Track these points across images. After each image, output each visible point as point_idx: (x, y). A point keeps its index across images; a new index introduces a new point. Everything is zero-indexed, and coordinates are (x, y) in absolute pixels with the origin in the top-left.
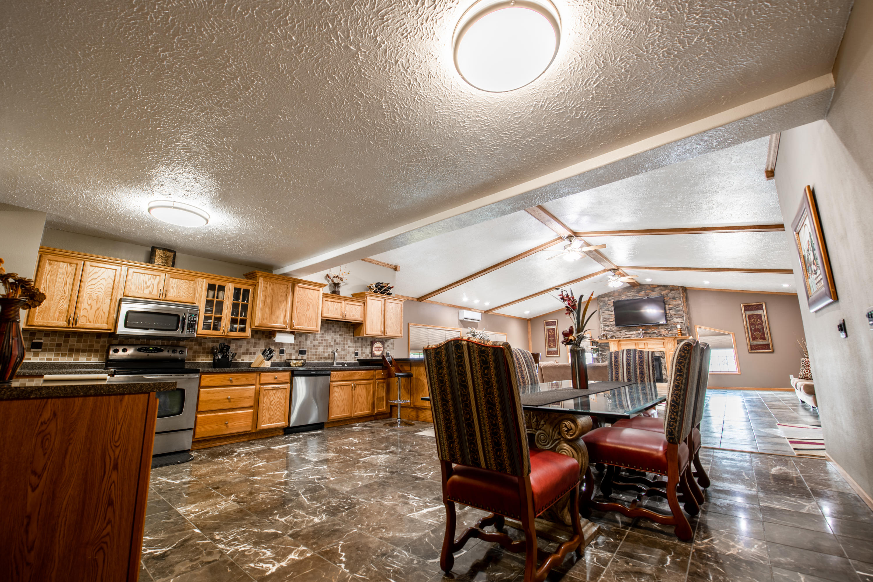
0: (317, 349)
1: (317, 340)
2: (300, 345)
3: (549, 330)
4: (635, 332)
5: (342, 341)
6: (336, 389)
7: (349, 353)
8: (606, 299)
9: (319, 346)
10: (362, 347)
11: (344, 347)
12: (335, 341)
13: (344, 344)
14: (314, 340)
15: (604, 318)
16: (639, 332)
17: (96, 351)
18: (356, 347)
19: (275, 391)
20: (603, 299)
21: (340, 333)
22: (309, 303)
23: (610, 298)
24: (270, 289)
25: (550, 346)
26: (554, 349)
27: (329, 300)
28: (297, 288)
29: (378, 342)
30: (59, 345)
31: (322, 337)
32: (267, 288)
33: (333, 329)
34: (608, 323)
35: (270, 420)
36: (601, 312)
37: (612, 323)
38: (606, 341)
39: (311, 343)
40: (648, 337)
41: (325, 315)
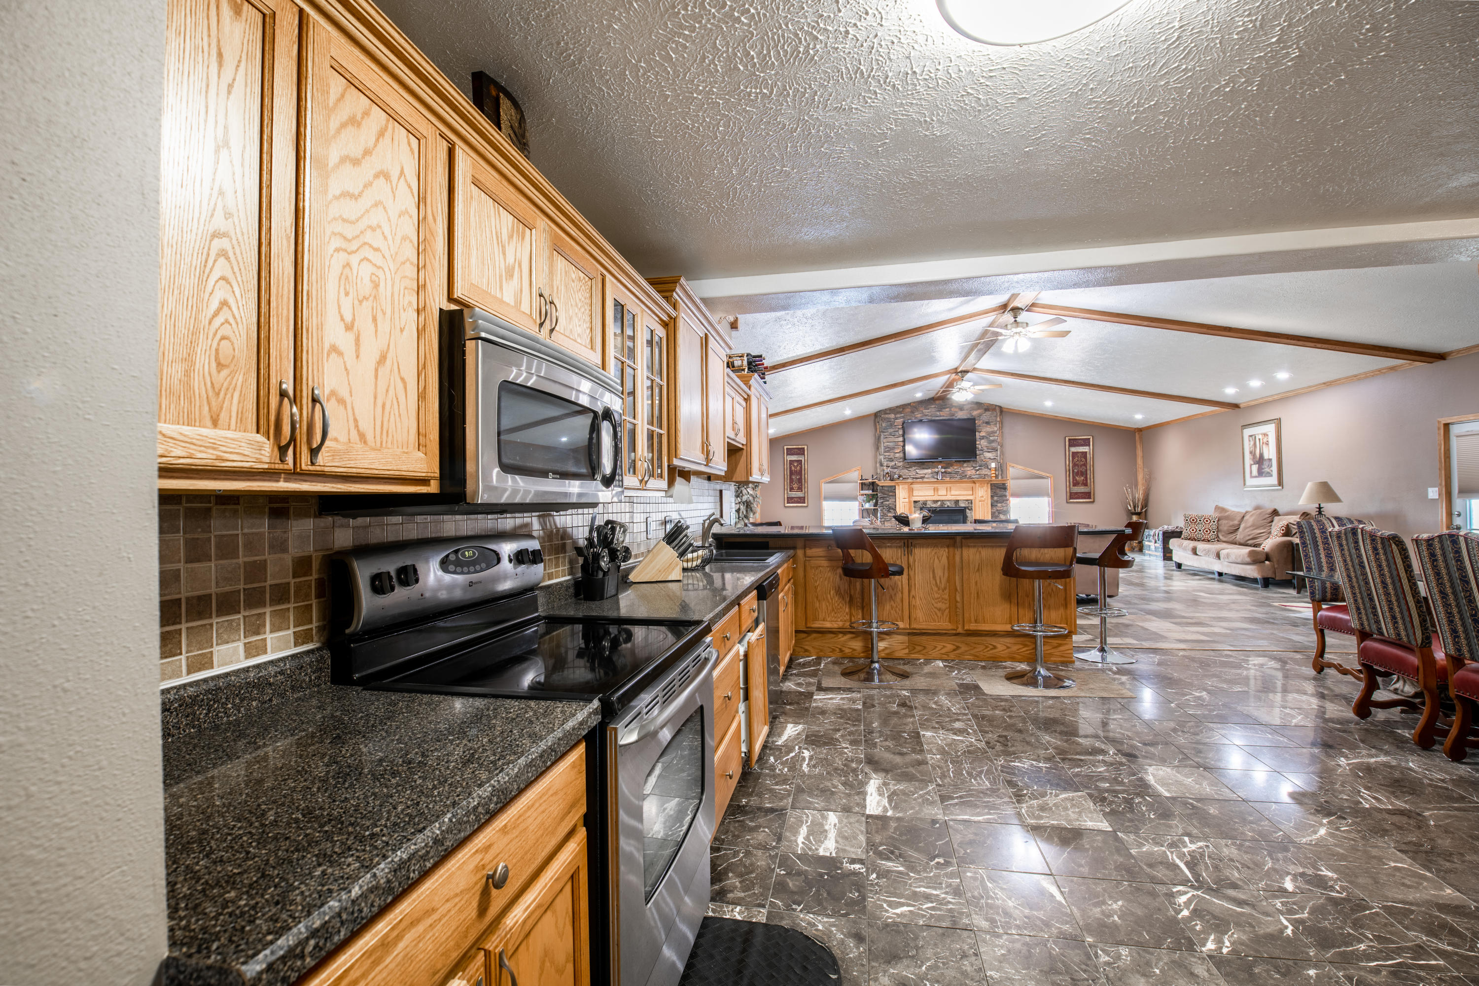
3: (791, 462)
4: (929, 471)
8: (892, 416)
15: (886, 447)
16: (936, 470)
20: (887, 416)
23: (898, 416)
25: (791, 489)
26: (800, 494)
34: (892, 455)
36: (882, 437)
37: (897, 455)
38: (892, 483)
40: (948, 479)
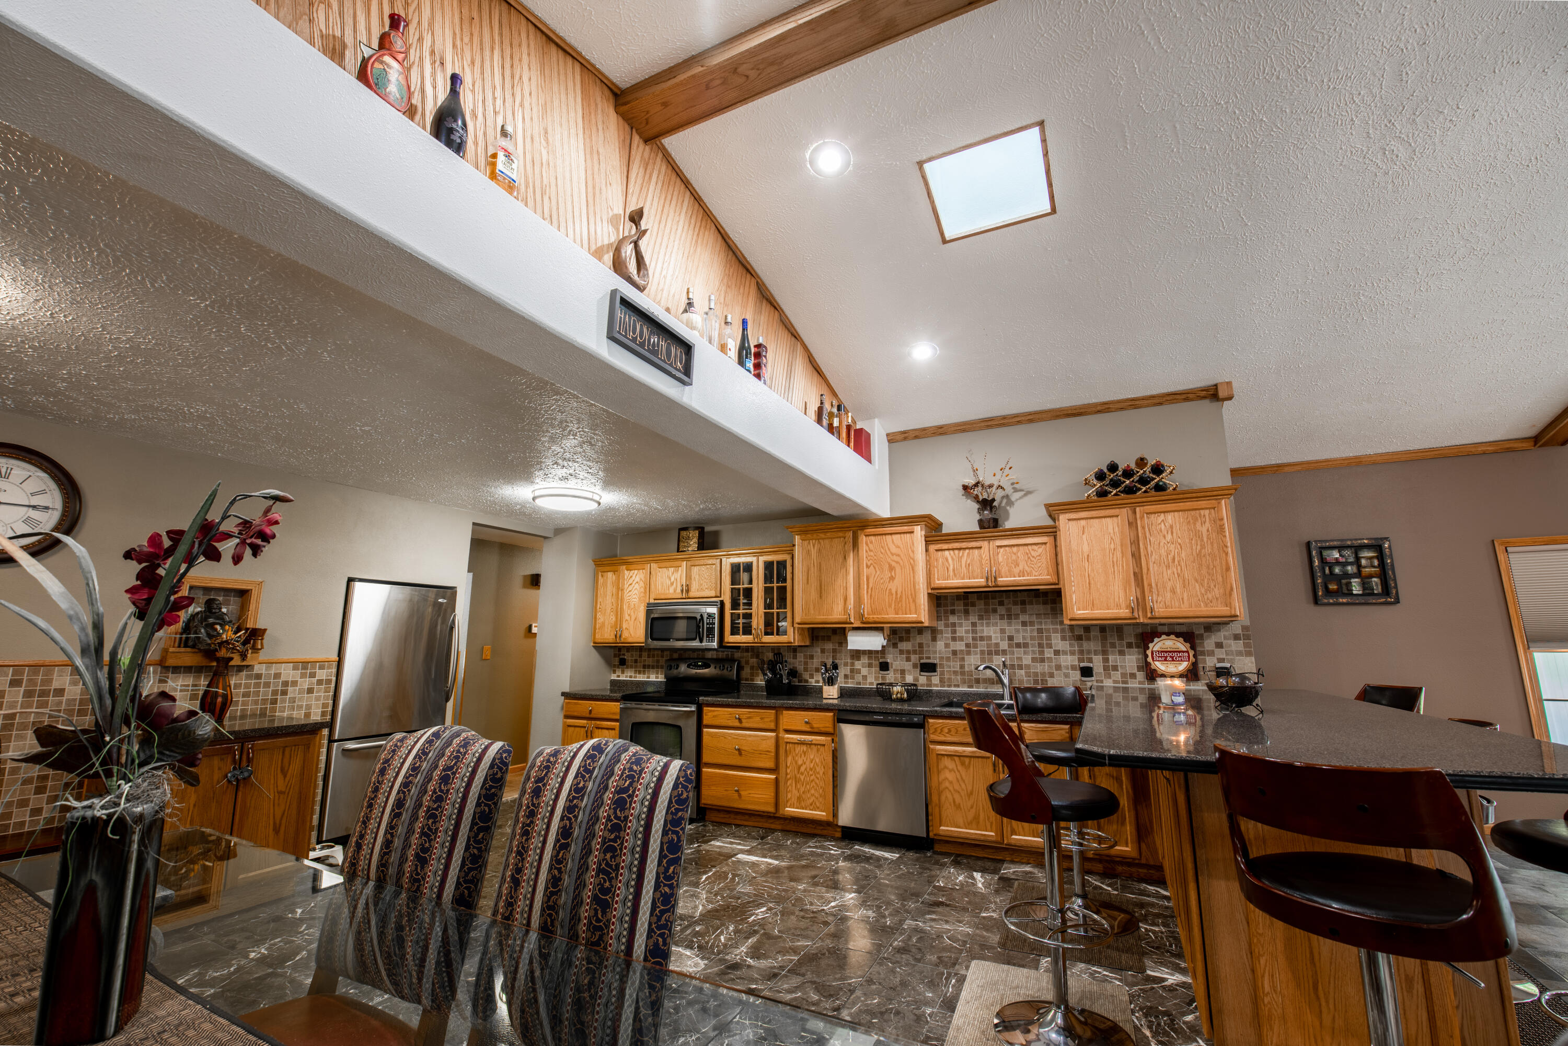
0: (963, 659)
1: (961, 639)
2: (921, 652)
5: (1032, 638)
6: (947, 762)
7: (1058, 667)
9: (969, 653)
10: (1105, 652)
11: (1042, 652)
12: (1011, 638)
13: (1040, 645)
14: (954, 639)
17: (662, 667)
18: (1081, 652)
19: (804, 748)
21: (1023, 618)
22: (893, 564)
24: (814, 552)
27: (945, 546)
28: (863, 539)
29: (1168, 634)
30: (636, 661)
31: (974, 632)
32: (809, 552)
33: (1002, 610)
35: (800, 802)
39: (947, 646)
41: (939, 582)
